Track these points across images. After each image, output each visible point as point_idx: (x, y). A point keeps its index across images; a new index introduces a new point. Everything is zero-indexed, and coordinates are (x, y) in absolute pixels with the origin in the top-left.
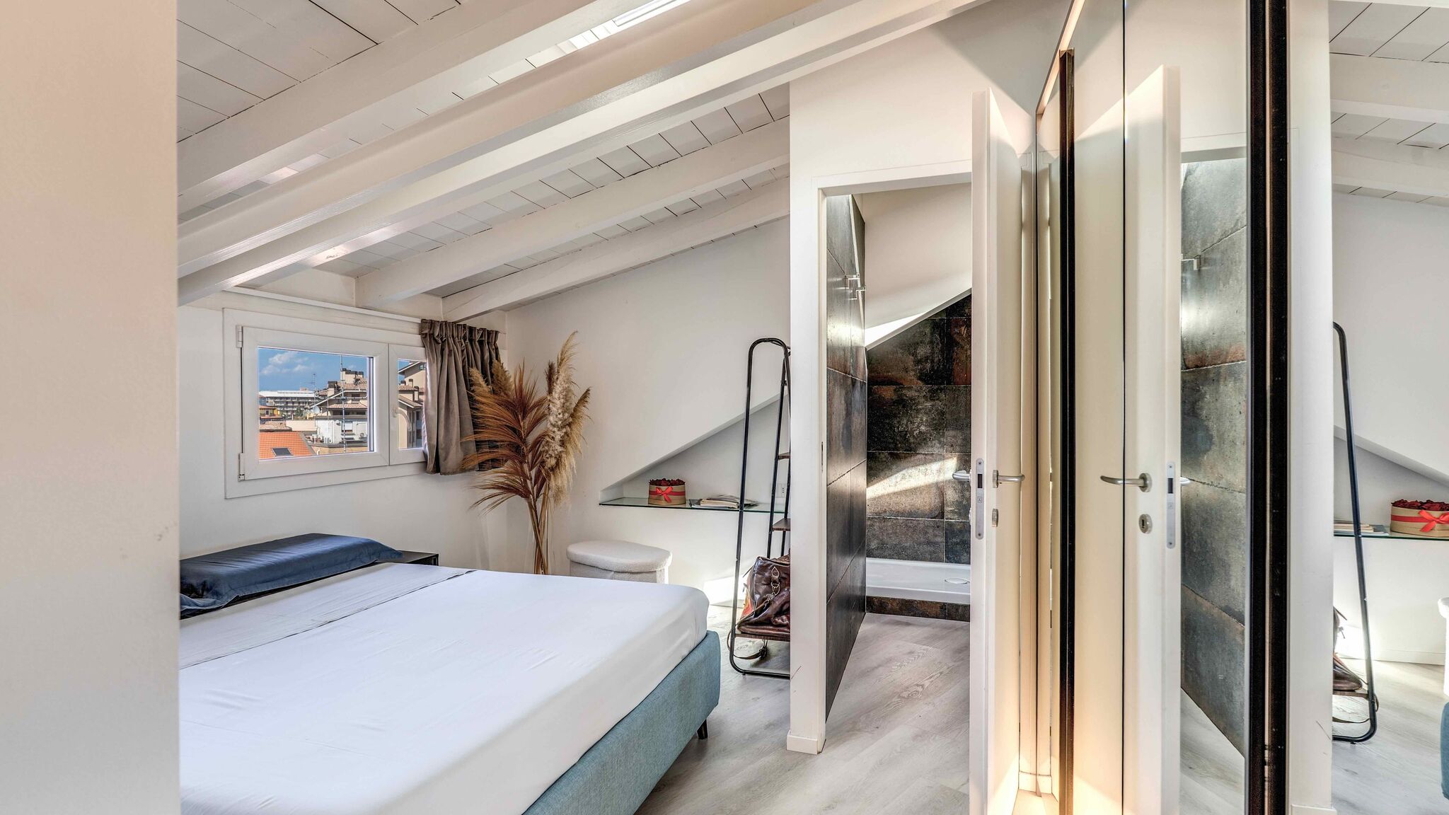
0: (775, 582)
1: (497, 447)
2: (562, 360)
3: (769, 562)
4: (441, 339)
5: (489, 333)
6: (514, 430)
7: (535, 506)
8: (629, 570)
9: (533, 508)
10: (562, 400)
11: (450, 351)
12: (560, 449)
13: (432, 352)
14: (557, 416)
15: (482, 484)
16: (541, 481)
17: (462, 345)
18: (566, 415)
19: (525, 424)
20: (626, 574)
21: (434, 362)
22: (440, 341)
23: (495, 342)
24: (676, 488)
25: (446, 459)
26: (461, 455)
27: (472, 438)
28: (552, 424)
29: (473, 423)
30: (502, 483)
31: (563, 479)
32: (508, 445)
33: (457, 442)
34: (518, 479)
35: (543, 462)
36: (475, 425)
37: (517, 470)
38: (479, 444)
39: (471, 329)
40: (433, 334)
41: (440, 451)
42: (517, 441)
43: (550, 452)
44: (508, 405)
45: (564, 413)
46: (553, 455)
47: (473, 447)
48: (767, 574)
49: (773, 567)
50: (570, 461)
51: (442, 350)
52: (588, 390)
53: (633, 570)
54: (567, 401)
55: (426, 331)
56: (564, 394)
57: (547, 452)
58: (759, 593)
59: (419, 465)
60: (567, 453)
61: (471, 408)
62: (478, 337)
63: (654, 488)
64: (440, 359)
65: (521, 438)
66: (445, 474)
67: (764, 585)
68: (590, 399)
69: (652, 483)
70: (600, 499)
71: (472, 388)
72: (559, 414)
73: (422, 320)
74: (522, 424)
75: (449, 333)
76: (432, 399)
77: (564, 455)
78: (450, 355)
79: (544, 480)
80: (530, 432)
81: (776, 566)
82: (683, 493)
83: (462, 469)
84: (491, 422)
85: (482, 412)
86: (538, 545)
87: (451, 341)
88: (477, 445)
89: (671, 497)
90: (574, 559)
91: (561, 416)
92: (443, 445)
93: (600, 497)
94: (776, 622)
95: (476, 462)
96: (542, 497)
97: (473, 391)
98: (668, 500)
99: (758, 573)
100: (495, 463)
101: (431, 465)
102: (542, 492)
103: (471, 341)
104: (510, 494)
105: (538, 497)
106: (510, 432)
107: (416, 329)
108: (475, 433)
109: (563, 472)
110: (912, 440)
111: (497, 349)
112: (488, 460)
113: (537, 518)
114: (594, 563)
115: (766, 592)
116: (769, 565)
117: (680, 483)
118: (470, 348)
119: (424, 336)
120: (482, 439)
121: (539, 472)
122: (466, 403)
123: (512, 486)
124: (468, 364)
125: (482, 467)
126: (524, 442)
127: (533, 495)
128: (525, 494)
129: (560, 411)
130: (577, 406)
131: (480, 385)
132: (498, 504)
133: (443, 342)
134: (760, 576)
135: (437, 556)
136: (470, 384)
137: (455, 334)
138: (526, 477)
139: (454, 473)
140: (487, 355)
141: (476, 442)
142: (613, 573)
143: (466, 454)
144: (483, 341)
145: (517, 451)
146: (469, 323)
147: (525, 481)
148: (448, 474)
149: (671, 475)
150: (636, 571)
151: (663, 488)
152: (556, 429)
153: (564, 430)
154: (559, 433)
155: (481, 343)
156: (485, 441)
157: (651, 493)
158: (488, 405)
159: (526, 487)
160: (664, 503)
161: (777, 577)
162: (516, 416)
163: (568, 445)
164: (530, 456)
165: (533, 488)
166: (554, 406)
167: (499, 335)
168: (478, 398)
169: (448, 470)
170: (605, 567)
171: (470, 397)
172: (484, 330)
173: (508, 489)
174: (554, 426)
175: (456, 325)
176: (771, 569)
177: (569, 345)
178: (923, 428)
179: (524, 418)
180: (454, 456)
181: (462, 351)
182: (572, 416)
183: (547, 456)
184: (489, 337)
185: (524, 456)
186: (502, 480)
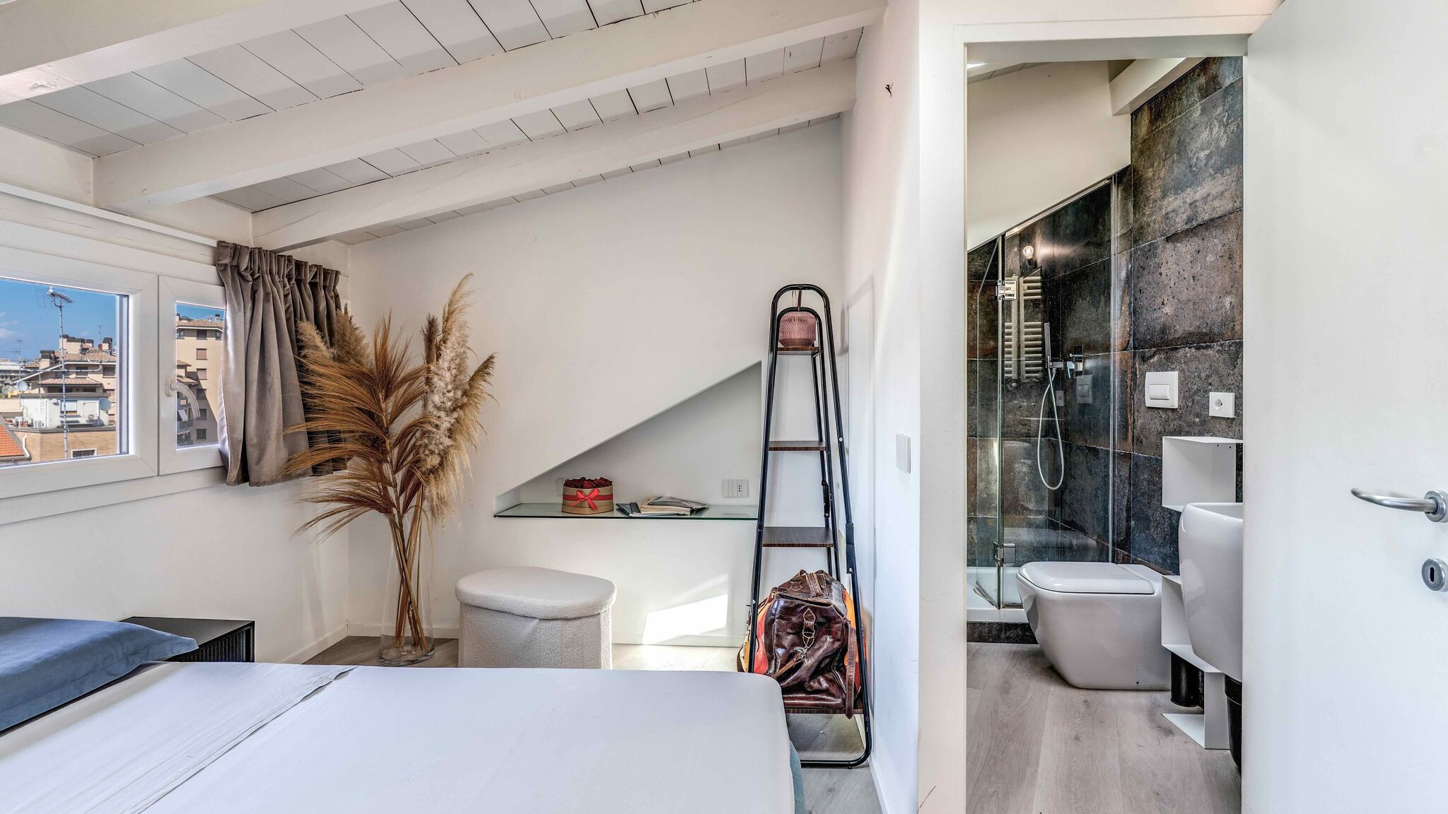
0: (808, 629)
1: (339, 440)
2: (450, 313)
3: (798, 602)
4: (252, 275)
5: (327, 273)
6: (371, 415)
7: (401, 525)
8: (564, 616)
9: (397, 527)
10: (454, 372)
11: (267, 295)
12: (447, 442)
13: (236, 294)
14: (444, 394)
15: (315, 495)
16: (413, 487)
17: (285, 286)
18: (459, 393)
19: (389, 406)
20: (559, 622)
21: (239, 310)
22: (250, 278)
23: (334, 287)
24: (603, 491)
25: (259, 460)
26: (284, 454)
27: (302, 427)
28: (435, 406)
29: (305, 405)
30: (351, 493)
31: (450, 486)
32: (360, 436)
33: (278, 435)
34: (373, 485)
35: (417, 462)
36: (307, 408)
37: (372, 473)
38: (312, 436)
39: (299, 265)
40: (237, 267)
41: (250, 450)
42: (378, 432)
43: (432, 447)
44: (362, 378)
45: (456, 389)
46: (437, 451)
47: (303, 442)
48: (794, 619)
49: (806, 608)
50: (461, 460)
51: (254, 292)
52: (492, 357)
53: (569, 615)
54: (461, 372)
55: (227, 261)
56: (457, 362)
57: (426, 446)
58: (783, 647)
59: (217, 470)
60: (457, 447)
61: (300, 381)
62: (309, 277)
63: (573, 491)
64: (250, 305)
65: (381, 428)
66: (258, 484)
67: (791, 634)
68: (496, 370)
69: (569, 484)
70: (495, 510)
71: (303, 353)
72: (449, 391)
73: (220, 243)
74: (383, 405)
75: (265, 268)
76: (237, 368)
77: (452, 450)
78: (266, 300)
79: (418, 485)
80: (394, 419)
81: (812, 608)
82: (610, 497)
83: (287, 474)
84: (330, 403)
85: (320, 388)
86: (405, 582)
87: (268, 278)
88: (310, 439)
89: (597, 503)
90: (470, 601)
91: (451, 394)
92: (255, 441)
93: (495, 507)
94: (811, 687)
95: (309, 465)
96: (412, 511)
97: (305, 357)
98: (593, 507)
99: (781, 618)
100: (338, 463)
101: (234, 472)
102: (414, 502)
103: (299, 282)
104: (361, 509)
105: (405, 509)
106: (365, 418)
107: (207, 256)
108: (307, 420)
109: (451, 477)
111: (337, 296)
112: (328, 461)
113: (403, 541)
114: (506, 608)
115: (793, 645)
116: (799, 606)
117: (605, 483)
118: (297, 290)
119: (222, 269)
120: (321, 429)
121: (409, 475)
122: (293, 374)
123: (365, 497)
124: (295, 316)
125: (316, 470)
126: (386, 433)
127: (398, 509)
128: (385, 507)
129: (450, 387)
130: (472, 379)
131: (316, 348)
132: (342, 525)
133: (254, 280)
134: (783, 622)
135: (252, 624)
136: (299, 345)
137: (275, 270)
138: (385, 482)
139: (273, 482)
140: (323, 305)
141: (309, 433)
142: (537, 621)
143: (291, 452)
144: (317, 283)
145: (375, 445)
146: (297, 255)
147: (385, 489)
148: (264, 483)
149: (593, 473)
150: (574, 616)
151: (587, 491)
152: (442, 414)
153: (455, 415)
154: (447, 419)
155: (314, 285)
156: (323, 432)
157: (565, 497)
158: (328, 377)
159: (386, 496)
160: (588, 511)
161: (812, 623)
162: (374, 394)
163: (458, 437)
164: (396, 451)
165: (398, 499)
166: (440, 380)
167: (340, 277)
168: (312, 367)
169: (264, 479)
170: (523, 613)
171: (300, 367)
172: (319, 267)
173: (358, 501)
174: (439, 409)
175: (276, 255)
176: (803, 611)
177: (465, 289)
179: (387, 397)
180: (273, 457)
181: (286, 296)
182: (465, 393)
183: (427, 452)
184: (325, 279)
185: (385, 452)
186: (348, 488)
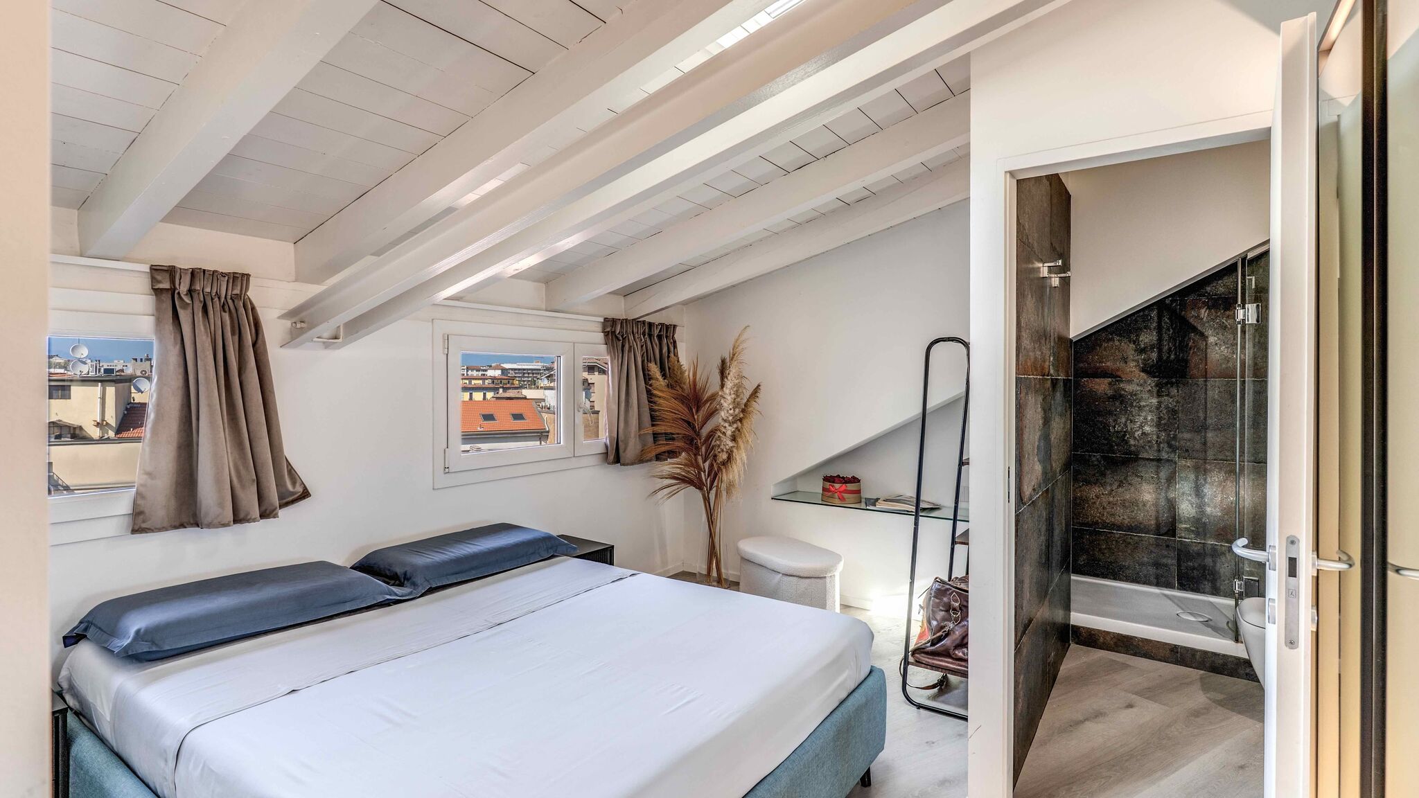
0: (954, 609)
1: (673, 439)
2: (734, 355)
3: (948, 587)
4: (622, 336)
5: (668, 327)
6: (689, 423)
7: (709, 498)
8: (798, 574)
9: (706, 500)
10: (733, 396)
11: (630, 347)
12: (731, 444)
13: (613, 347)
14: (728, 411)
15: (660, 474)
16: (714, 475)
17: (641, 340)
18: (737, 410)
19: (699, 417)
20: (795, 578)
21: (615, 358)
22: (621, 339)
23: (673, 335)
24: (850, 487)
25: (625, 451)
26: (639, 447)
27: (649, 430)
28: (723, 419)
29: (651, 415)
30: (677, 474)
31: (734, 473)
32: (683, 437)
33: (635, 437)
34: (691, 470)
35: (715, 456)
36: (653, 418)
37: (690, 461)
38: (656, 436)
39: (650, 325)
40: (615, 332)
41: (620, 443)
42: (691, 433)
43: (722, 447)
44: (683, 399)
45: (734, 408)
46: (725, 450)
47: (651, 439)
48: (945, 599)
49: (952, 593)
50: (741, 456)
51: (623, 346)
52: (759, 385)
53: (802, 575)
54: (738, 396)
55: (608, 329)
56: (735, 389)
57: (719, 446)
58: (936, 620)
59: (602, 455)
60: (738, 448)
61: (649, 401)
62: (656, 332)
63: (828, 484)
64: (621, 355)
65: (695, 432)
66: (624, 465)
67: (942, 611)
68: (761, 394)
69: (826, 479)
70: (773, 494)
71: (650, 382)
72: (731, 409)
73: (605, 319)
74: (696, 417)
75: (629, 330)
76: (613, 394)
77: (735, 450)
78: (629, 351)
79: (716, 475)
80: (703, 426)
81: (957, 593)
82: (858, 492)
83: (640, 460)
84: (669, 416)
85: (659, 405)
86: (711, 536)
87: (631, 337)
88: (654, 438)
89: (846, 495)
90: (744, 556)
91: (732, 412)
92: (623, 438)
93: (773, 492)
94: (956, 655)
95: (654, 454)
96: (714, 489)
97: (651, 385)
98: (842, 499)
99: (935, 597)
100: (672, 454)
101: (611, 457)
102: (715, 484)
103: (650, 336)
104: (683, 485)
105: (711, 489)
106: (685, 425)
107: (599, 328)
108: (653, 425)
109: (734, 467)
110: (1132, 442)
111: (675, 342)
112: (664, 452)
113: (710, 510)
114: (763, 563)
115: (944, 619)
116: (948, 590)
117: (855, 480)
118: (649, 343)
119: (606, 334)
120: (660, 431)
121: (711, 466)
122: (644, 396)
123: (685, 477)
124: (647, 358)
125: (658, 457)
126: (698, 435)
127: (706, 487)
128: (699, 485)
129: (731, 407)
130: (748, 401)
131: (657, 379)
132: (673, 495)
133: (623, 339)
134: (937, 601)
135: (613, 547)
136: (648, 378)
137: (635, 330)
138: (700, 469)
139: (632, 464)
140: (665, 350)
141: (654, 434)
142: (781, 575)
143: (644, 445)
144: (661, 335)
145: (691, 443)
146: (647, 319)
147: (699, 473)
148: (627, 465)
149: (847, 472)
150: (805, 576)
151: (837, 486)
152: (727, 425)
153: (735, 426)
154: (730, 428)
155: (660, 337)
156: (662, 434)
157: (824, 489)
158: (664, 399)
159: (700, 478)
160: (837, 501)
161: (957, 604)
162: (690, 409)
163: (739, 440)
164: (703, 449)
165: (706, 480)
166: (725, 402)
167: (678, 328)
168: (655, 392)
169: (627, 461)
170: (773, 568)
171: (649, 392)
172: (662, 324)
173: (684, 480)
174: (725, 421)
175: (636, 322)
176: (951, 594)
177: (741, 339)
178: (1147, 429)
179: (697, 411)
180: (632, 449)
181: (642, 346)
182: (743, 411)
183: (719, 450)
184: (667, 331)
185: (698, 448)
186: (678, 471)
